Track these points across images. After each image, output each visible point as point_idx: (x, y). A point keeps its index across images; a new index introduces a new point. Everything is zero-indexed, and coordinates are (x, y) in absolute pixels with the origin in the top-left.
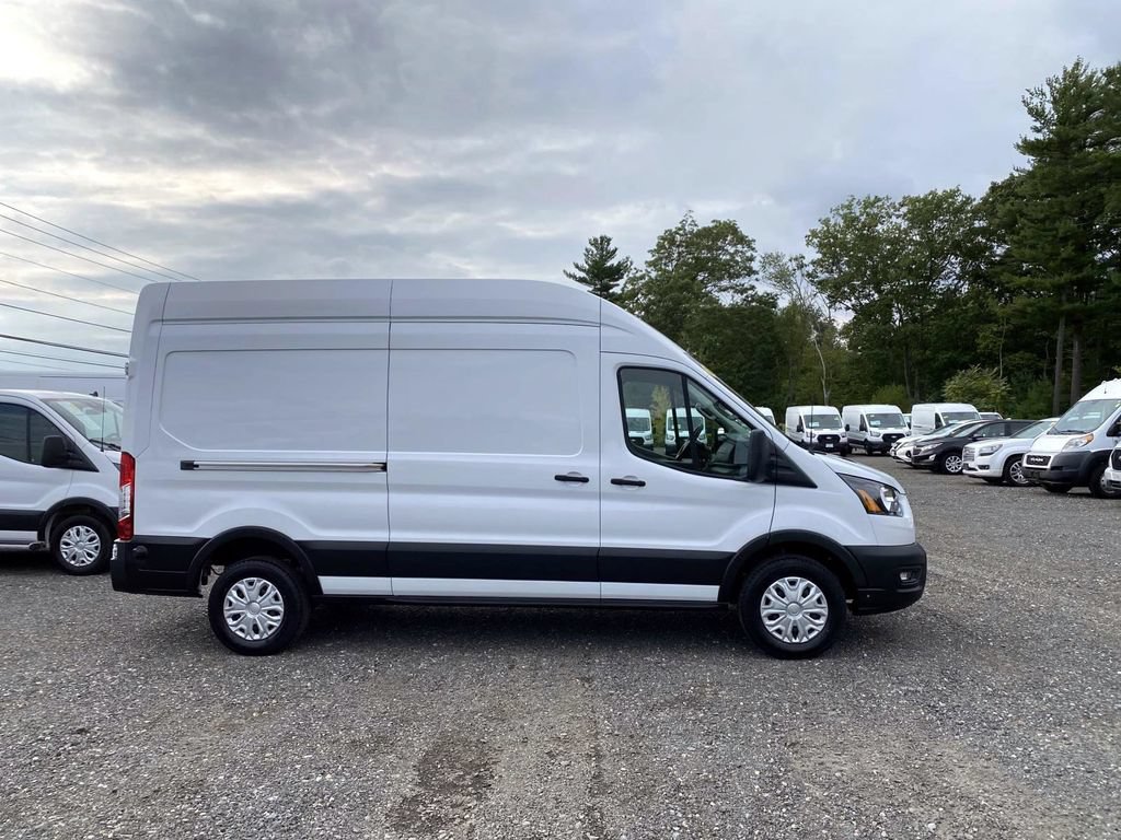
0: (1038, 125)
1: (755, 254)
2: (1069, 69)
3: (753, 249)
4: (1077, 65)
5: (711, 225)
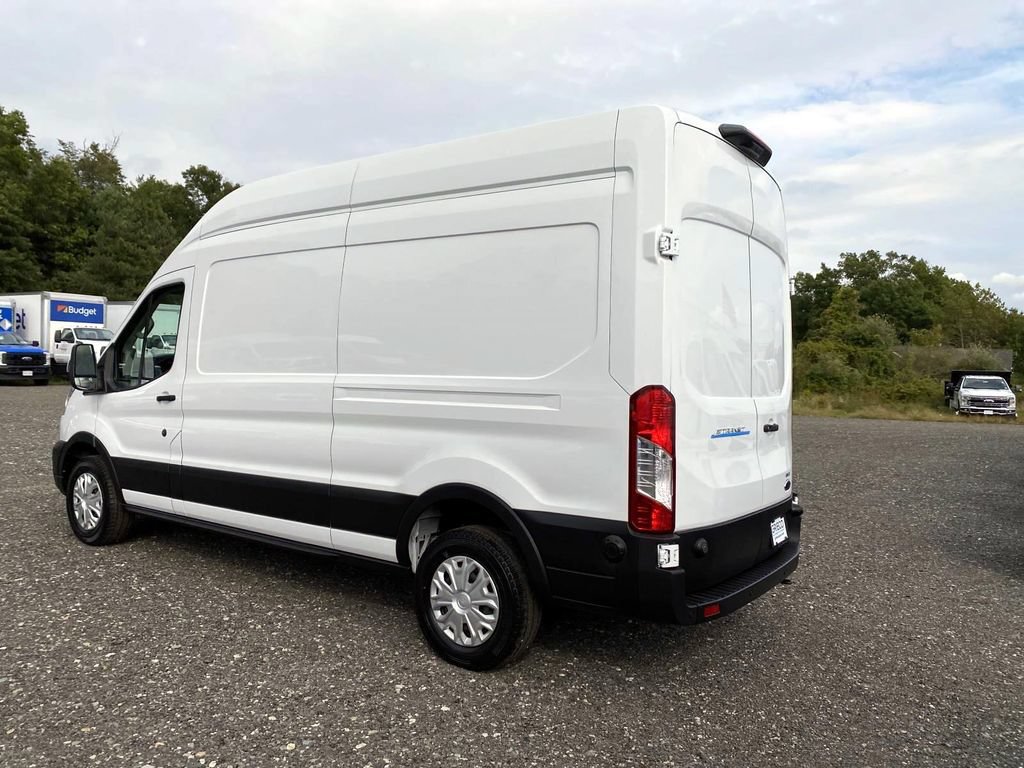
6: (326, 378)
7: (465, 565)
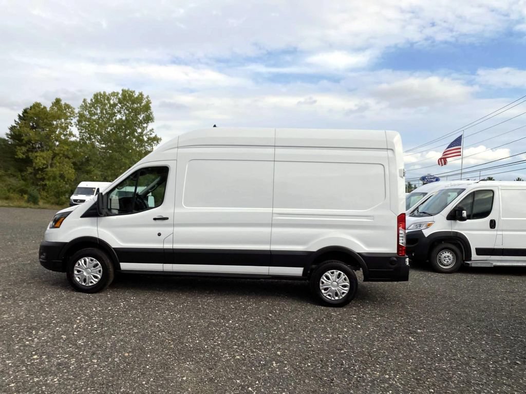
6: (269, 210)
7: (335, 273)
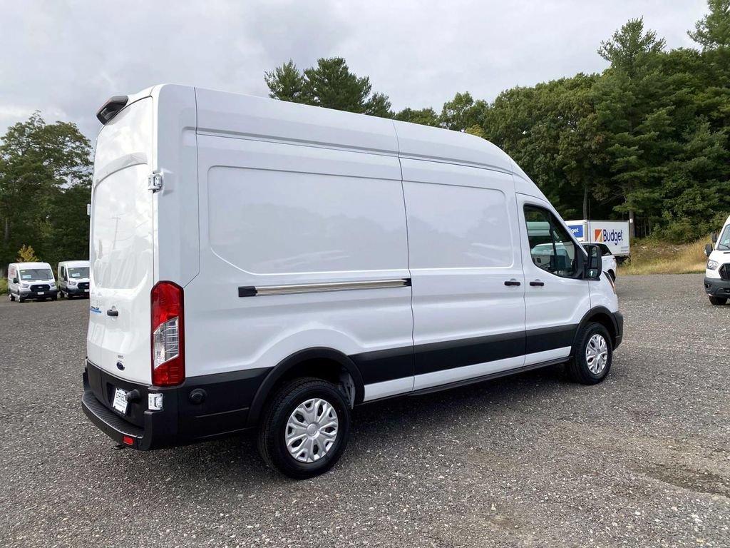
0: (273, 93)
1: (91, 150)
2: (287, 65)
3: (89, 146)
4: (290, 64)
5: (56, 124)
